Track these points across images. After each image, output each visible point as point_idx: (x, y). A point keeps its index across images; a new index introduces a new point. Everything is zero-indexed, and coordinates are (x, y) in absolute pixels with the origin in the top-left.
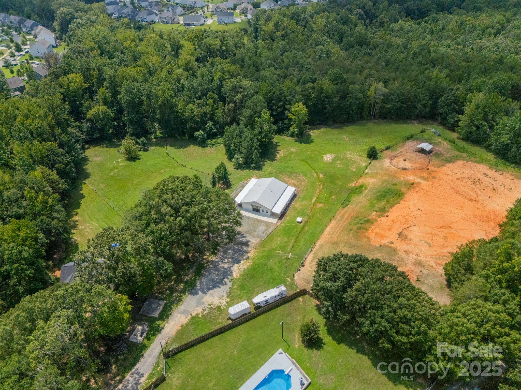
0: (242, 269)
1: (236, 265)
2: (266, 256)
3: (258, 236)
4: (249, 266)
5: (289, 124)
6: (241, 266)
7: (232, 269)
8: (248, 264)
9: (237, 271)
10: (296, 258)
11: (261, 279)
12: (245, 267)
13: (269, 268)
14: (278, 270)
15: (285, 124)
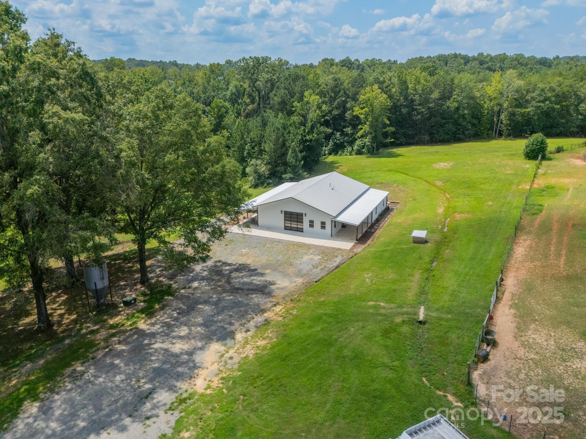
0: (236, 360)
1: (216, 347)
2: (330, 316)
3: (299, 274)
4: (264, 348)
5: (353, 134)
6: (231, 352)
7: (198, 358)
8: (261, 343)
9: (216, 366)
10: (447, 320)
11: (316, 397)
12: (250, 352)
13: (346, 352)
14: (386, 360)
15: (347, 135)
